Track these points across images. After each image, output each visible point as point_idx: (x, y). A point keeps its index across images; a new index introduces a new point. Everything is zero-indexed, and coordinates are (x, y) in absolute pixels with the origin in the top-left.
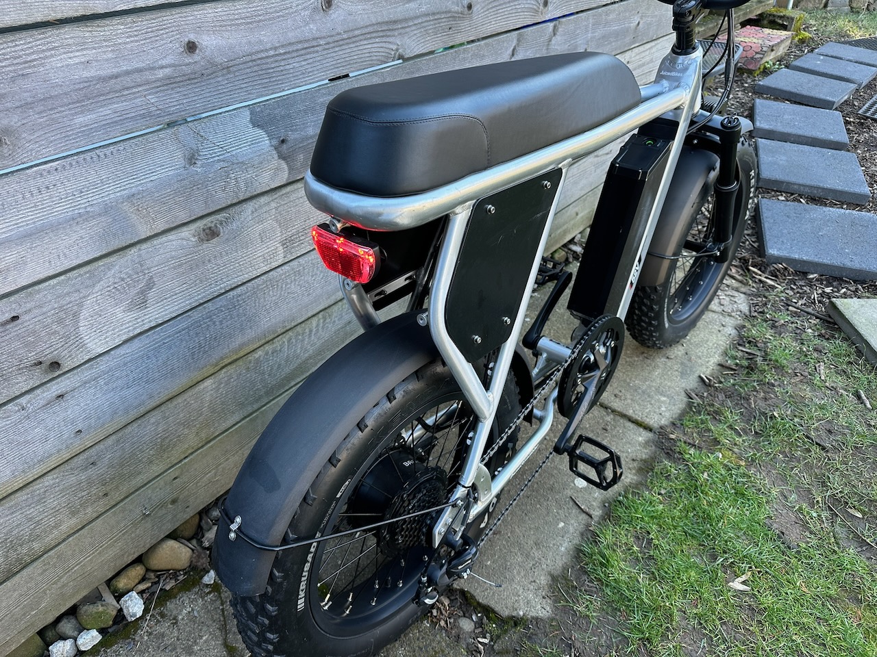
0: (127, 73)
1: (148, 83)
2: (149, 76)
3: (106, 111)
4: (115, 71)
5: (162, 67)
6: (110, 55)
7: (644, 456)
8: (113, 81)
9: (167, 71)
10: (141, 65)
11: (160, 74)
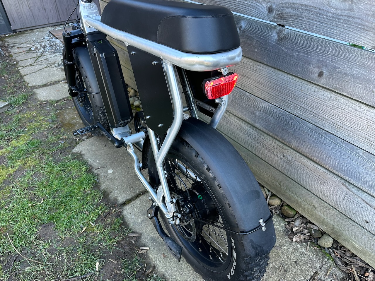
7: (110, 196)
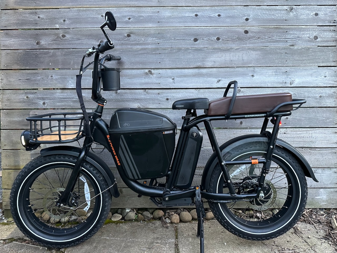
0: (68, 98)
1: (71, 100)
2: (72, 99)
3: (63, 103)
4: (66, 97)
5: (75, 98)
6: (66, 95)
8: (65, 99)
9: (76, 99)
10: (71, 97)
11: (74, 99)
